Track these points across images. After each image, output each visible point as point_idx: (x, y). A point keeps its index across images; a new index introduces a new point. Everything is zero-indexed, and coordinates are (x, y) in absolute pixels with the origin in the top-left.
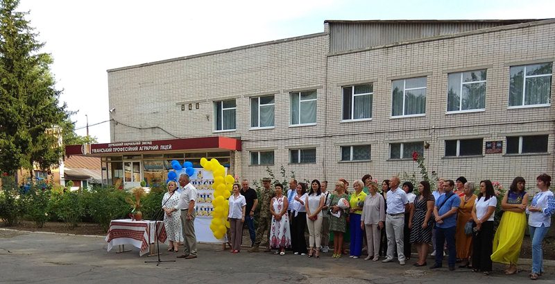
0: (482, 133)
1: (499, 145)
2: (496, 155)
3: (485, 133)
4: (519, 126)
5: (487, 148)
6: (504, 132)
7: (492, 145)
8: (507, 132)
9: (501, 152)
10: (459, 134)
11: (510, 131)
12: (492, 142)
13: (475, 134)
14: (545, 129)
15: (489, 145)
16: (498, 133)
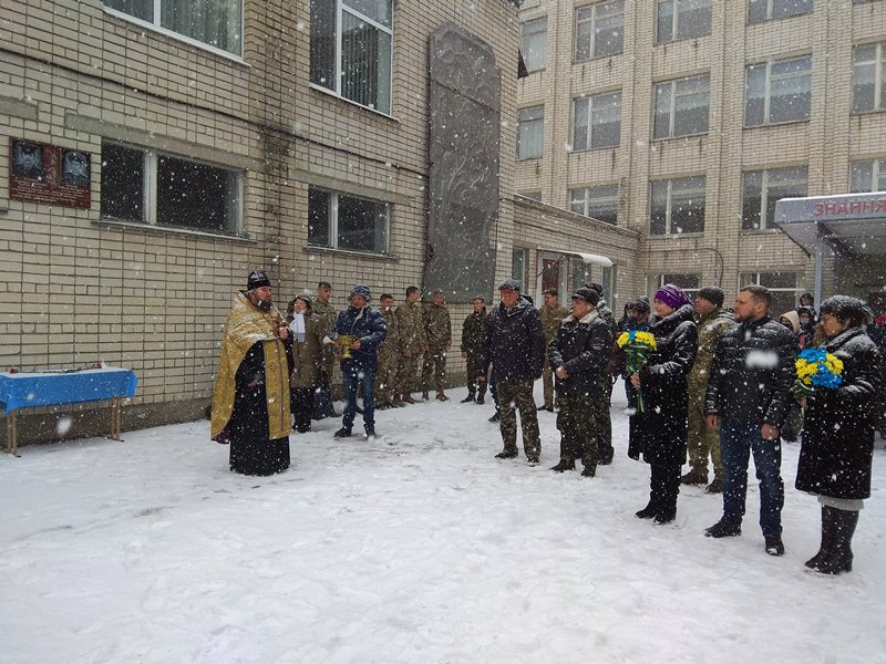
1: (76, 169)
2: (61, 217)
4: (153, 104)
5: (17, 171)
6: (95, 113)
7: (44, 161)
8: (108, 116)
9: (84, 203)
11: (117, 119)
15: (26, 160)
16: (68, 111)
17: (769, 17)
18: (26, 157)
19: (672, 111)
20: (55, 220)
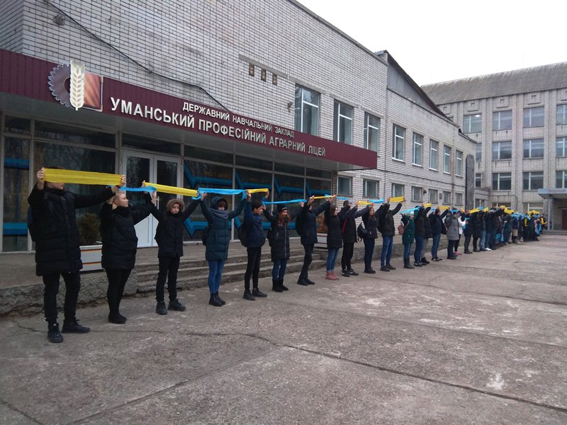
17: (530, 125)
19: (499, 151)
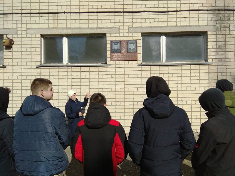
0: (103, 26)
1: (132, 46)
2: (128, 64)
3: (109, 25)
4: (162, 15)
5: (113, 51)
6: (138, 25)
7: (121, 46)
8: (144, 25)
9: (135, 59)
10: (64, 26)
11: (147, 25)
12: (120, 42)
13: (91, 26)
14: (201, 23)
15: (116, 47)
16: (129, 27)
18: (115, 46)
20: (126, 66)
